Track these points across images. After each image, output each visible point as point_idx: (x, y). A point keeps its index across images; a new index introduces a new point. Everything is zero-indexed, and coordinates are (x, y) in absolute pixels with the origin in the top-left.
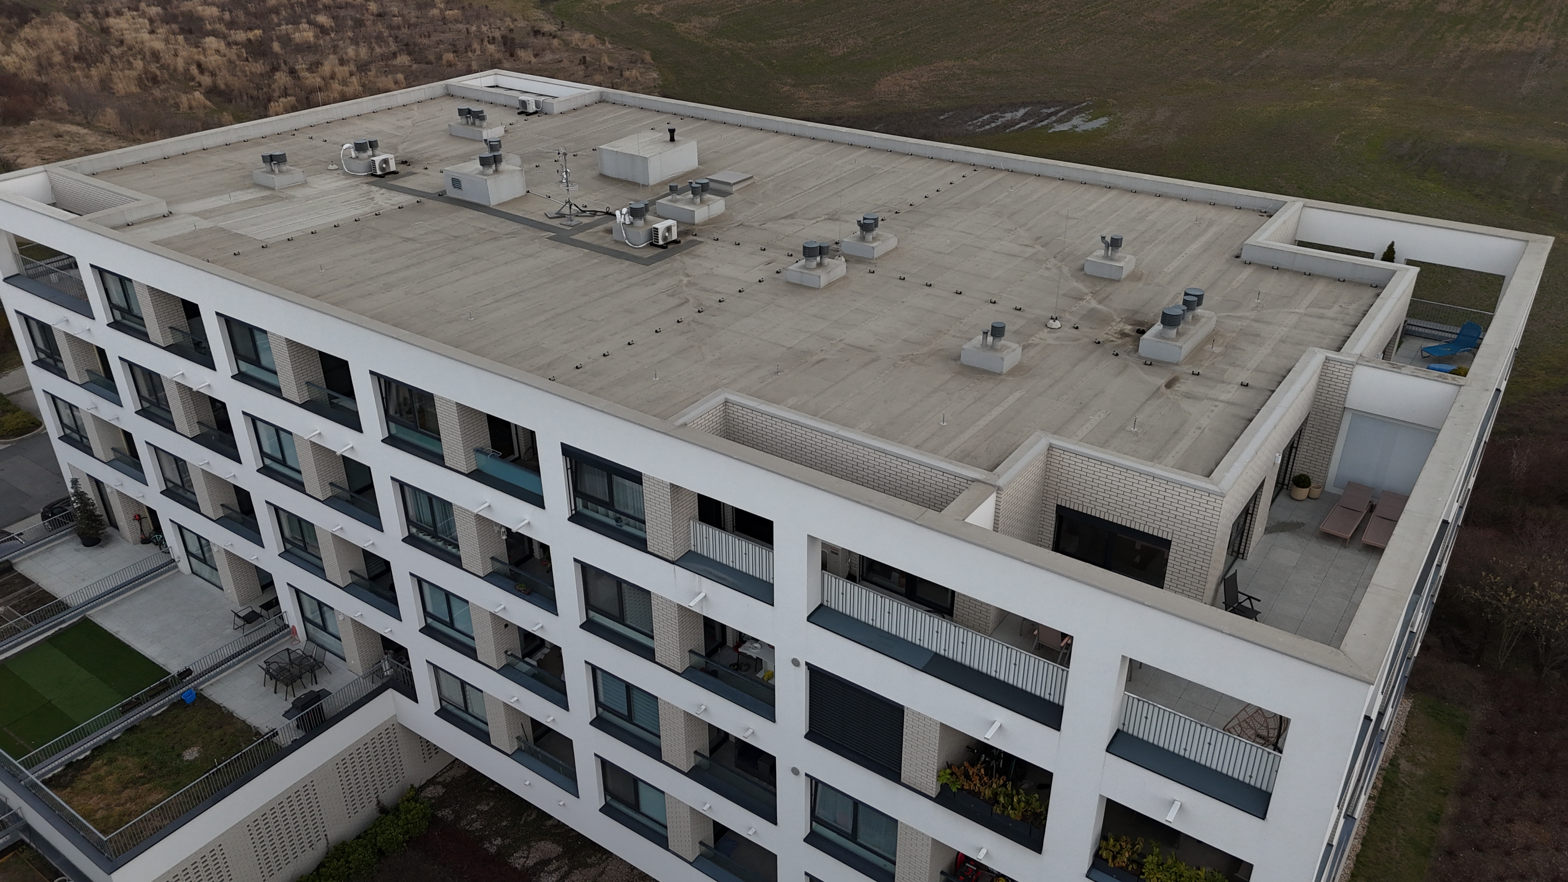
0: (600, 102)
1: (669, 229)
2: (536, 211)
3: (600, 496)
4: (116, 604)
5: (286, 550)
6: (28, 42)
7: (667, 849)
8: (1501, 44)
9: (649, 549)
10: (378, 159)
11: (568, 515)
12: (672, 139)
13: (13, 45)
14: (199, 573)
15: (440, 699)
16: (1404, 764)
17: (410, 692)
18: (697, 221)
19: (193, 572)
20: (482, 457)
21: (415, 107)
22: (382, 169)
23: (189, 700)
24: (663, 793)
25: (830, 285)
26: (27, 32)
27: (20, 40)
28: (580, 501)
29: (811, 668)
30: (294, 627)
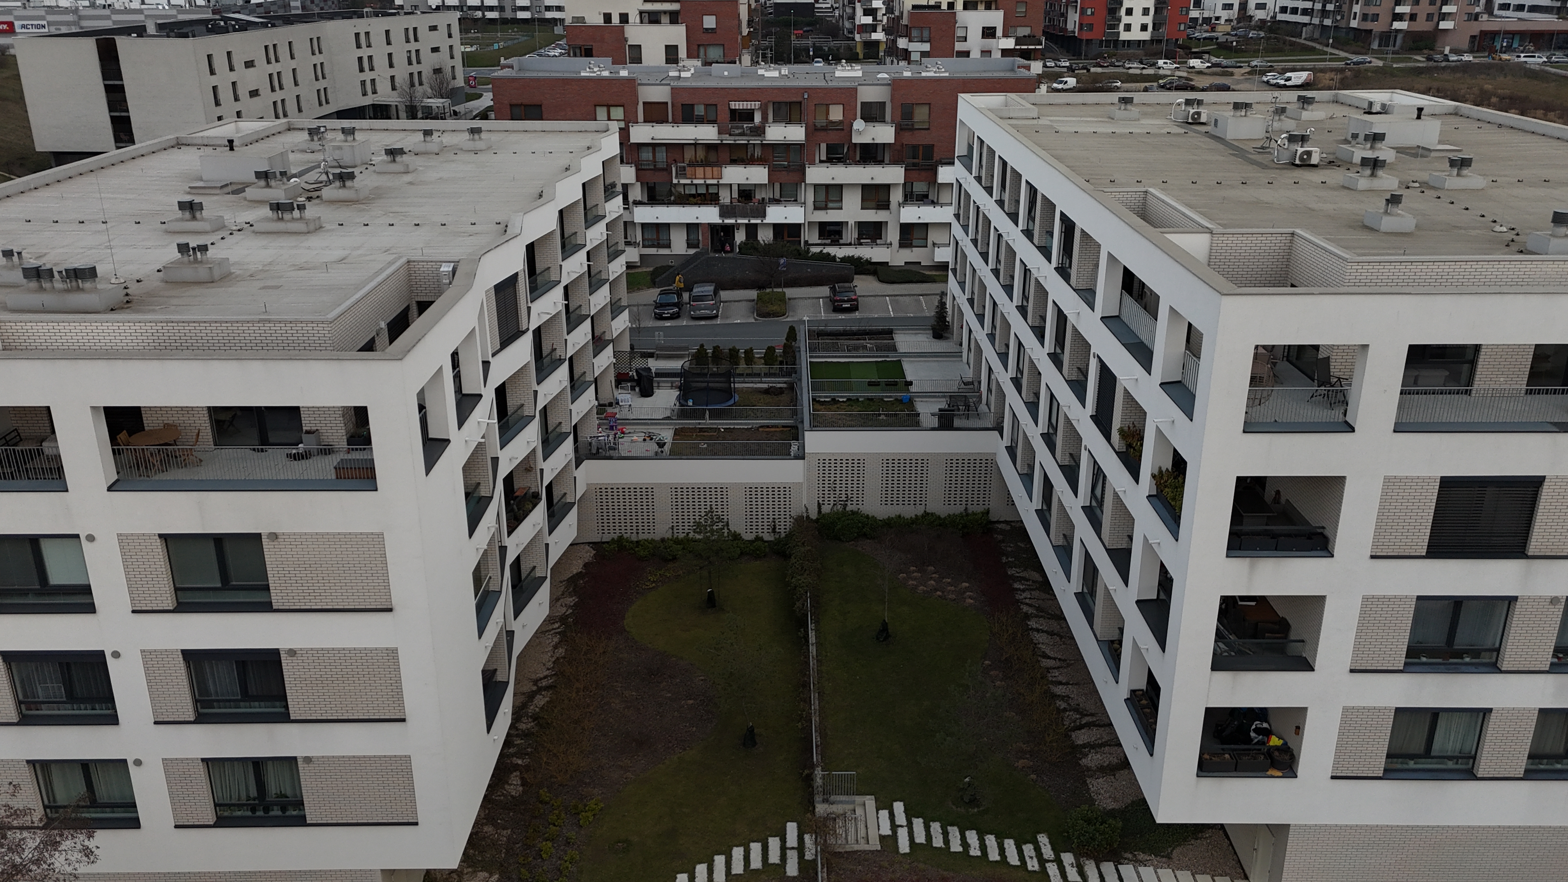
1: (1308, 153)
10: (1192, 111)
11: (1055, 266)
12: (1421, 117)
17: (1002, 432)
22: (1194, 119)
23: (904, 401)
30: (982, 393)
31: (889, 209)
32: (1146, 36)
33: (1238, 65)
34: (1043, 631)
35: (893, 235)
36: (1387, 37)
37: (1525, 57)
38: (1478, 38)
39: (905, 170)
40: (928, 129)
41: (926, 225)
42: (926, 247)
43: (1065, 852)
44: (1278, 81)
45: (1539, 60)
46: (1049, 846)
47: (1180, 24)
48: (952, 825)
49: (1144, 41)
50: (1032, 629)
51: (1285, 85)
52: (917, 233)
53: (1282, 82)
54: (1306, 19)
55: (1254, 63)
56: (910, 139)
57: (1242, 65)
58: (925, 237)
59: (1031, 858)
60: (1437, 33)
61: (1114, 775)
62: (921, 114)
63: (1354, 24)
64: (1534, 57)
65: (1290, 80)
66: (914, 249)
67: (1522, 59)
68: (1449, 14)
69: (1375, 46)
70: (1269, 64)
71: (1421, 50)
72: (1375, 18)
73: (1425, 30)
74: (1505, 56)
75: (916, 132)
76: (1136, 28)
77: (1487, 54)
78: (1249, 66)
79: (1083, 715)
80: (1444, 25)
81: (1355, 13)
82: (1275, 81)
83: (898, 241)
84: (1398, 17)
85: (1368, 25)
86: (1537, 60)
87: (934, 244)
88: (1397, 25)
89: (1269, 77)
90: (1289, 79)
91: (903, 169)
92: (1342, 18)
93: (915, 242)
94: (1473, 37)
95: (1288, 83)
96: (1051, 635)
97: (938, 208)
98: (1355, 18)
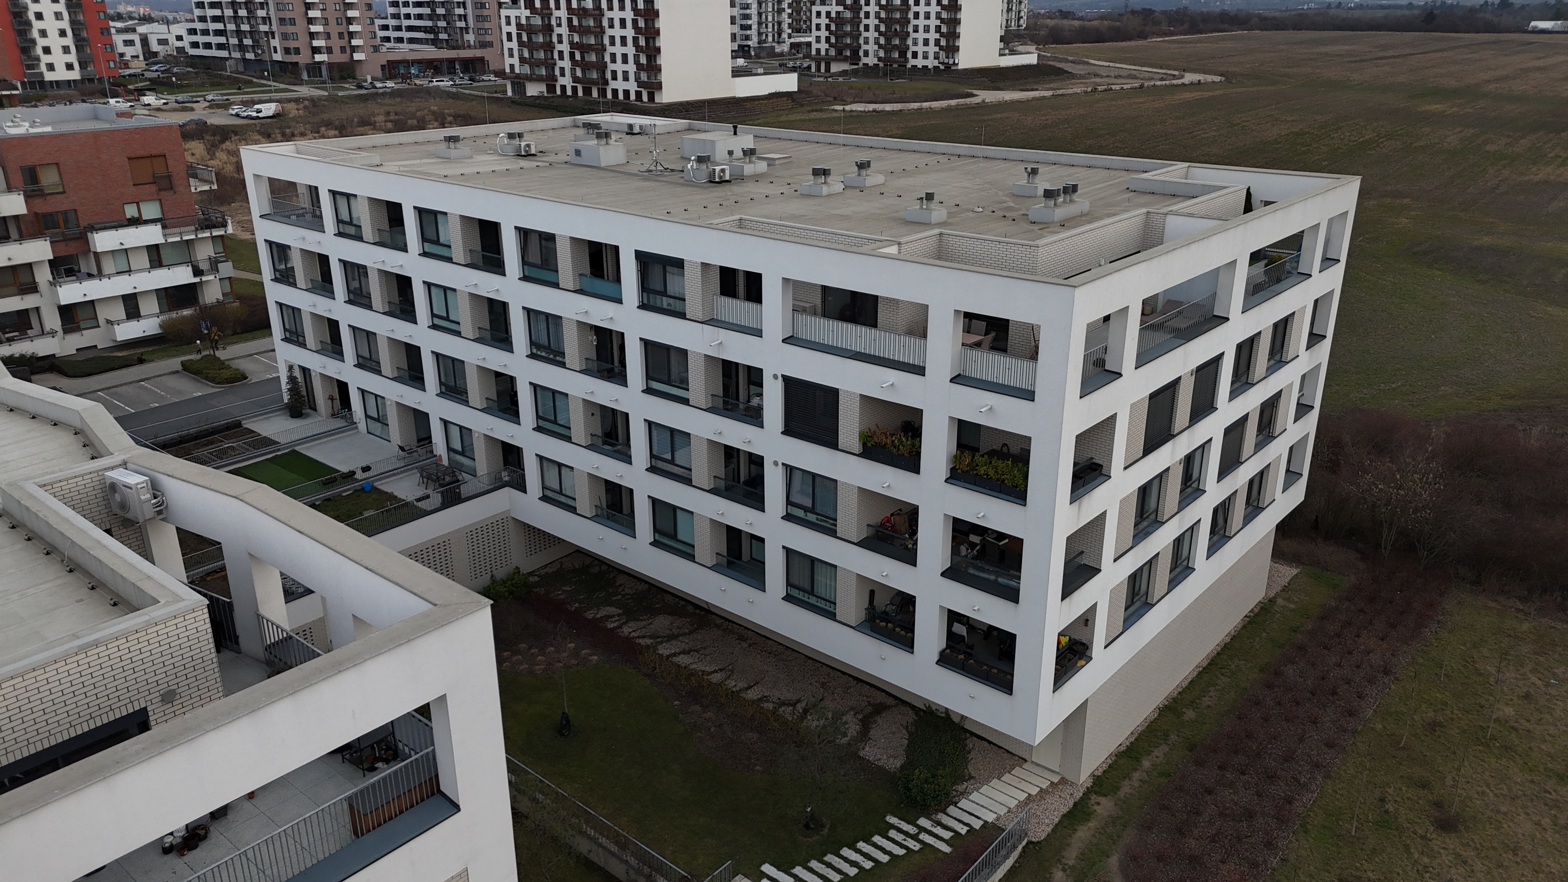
0: (688, 130)
1: (723, 171)
2: (633, 168)
3: (658, 289)
4: (315, 445)
5: (441, 392)
6: (229, 152)
7: (695, 562)
8: (1540, 176)
9: (687, 317)
10: (523, 144)
11: (637, 304)
12: (735, 133)
13: (217, 153)
14: (372, 432)
15: (543, 488)
16: (1280, 601)
17: (521, 486)
18: (745, 174)
19: (368, 432)
20: (584, 278)
21: (551, 131)
22: (526, 151)
23: (367, 490)
24: (692, 513)
25: (829, 195)
26: (227, 145)
27: (222, 150)
28: (645, 294)
29: (786, 379)
30: (440, 456)
31: (37, 291)
32: (75, 75)
33: (195, 99)
34: (680, 653)
35: (52, 321)
36: (314, 69)
37: (436, 81)
38: (387, 67)
39: (51, 242)
40: (64, 192)
41: (92, 302)
42: (98, 326)
43: (918, 820)
44: (250, 113)
45: (447, 83)
46: (902, 823)
47: (108, 61)
48: (825, 855)
49: (74, 81)
50: (668, 657)
51: (258, 117)
52: (80, 314)
53: (254, 114)
54: (224, 54)
55: (210, 97)
56: (43, 207)
57: (199, 99)
58: (93, 316)
59: (905, 840)
60: (354, 63)
61: (870, 739)
62: (49, 178)
63: (278, 57)
64: (443, 81)
65: (261, 111)
66: (84, 332)
67: (435, 84)
68: (358, 46)
69: (305, 76)
70: (225, 98)
71: (346, 79)
72: (297, 51)
73: (343, 61)
74: (418, 82)
75: (48, 198)
76: (60, 67)
77: (401, 80)
78: (205, 100)
79: (794, 705)
80: (357, 56)
81: (275, 48)
82: (246, 114)
83: (61, 327)
84: (316, 50)
85: (293, 58)
86: (445, 83)
87: (109, 322)
88: (318, 58)
89: (236, 110)
90: (259, 111)
91: (48, 242)
92: (263, 52)
93: (82, 325)
94: (383, 67)
95: (260, 115)
96: (689, 654)
97: (105, 281)
98: (276, 52)
